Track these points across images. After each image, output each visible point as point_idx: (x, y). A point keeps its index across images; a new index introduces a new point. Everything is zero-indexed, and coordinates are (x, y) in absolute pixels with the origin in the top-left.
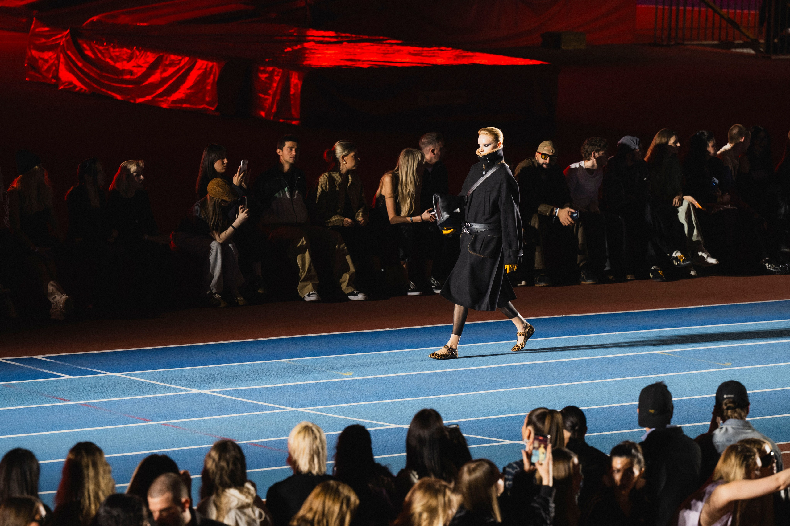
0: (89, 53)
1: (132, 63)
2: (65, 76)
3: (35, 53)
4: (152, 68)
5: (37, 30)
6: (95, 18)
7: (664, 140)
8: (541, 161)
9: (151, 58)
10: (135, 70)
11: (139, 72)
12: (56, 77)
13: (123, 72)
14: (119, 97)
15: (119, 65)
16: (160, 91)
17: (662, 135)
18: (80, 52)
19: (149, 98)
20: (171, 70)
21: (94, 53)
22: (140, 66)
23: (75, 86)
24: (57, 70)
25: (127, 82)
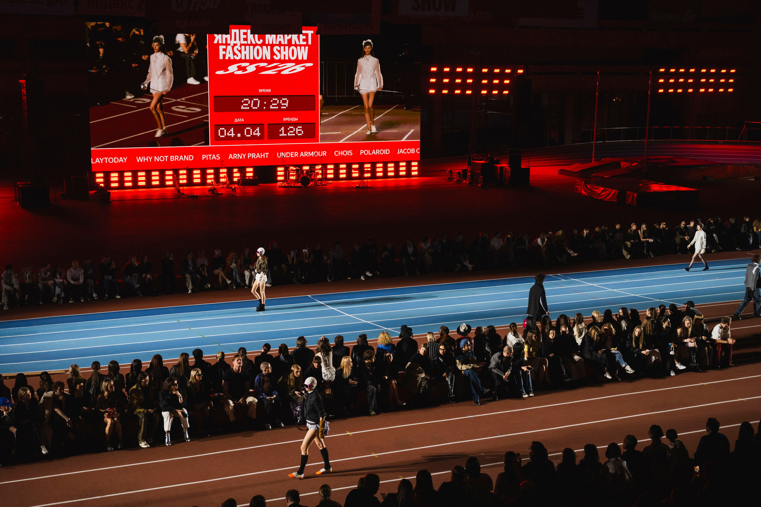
0: (588, 187)
1: (598, 190)
2: (583, 192)
3: (577, 186)
4: (603, 191)
5: (577, 181)
6: (594, 175)
7: (711, 220)
8: (683, 226)
9: (602, 189)
10: (599, 191)
11: (599, 192)
12: (581, 192)
13: (596, 192)
14: (595, 197)
15: (595, 190)
16: (604, 196)
17: (711, 219)
18: (586, 186)
19: (602, 198)
20: (607, 192)
21: (590, 187)
22: (600, 191)
23: (585, 195)
24: (581, 191)
25: (597, 194)
